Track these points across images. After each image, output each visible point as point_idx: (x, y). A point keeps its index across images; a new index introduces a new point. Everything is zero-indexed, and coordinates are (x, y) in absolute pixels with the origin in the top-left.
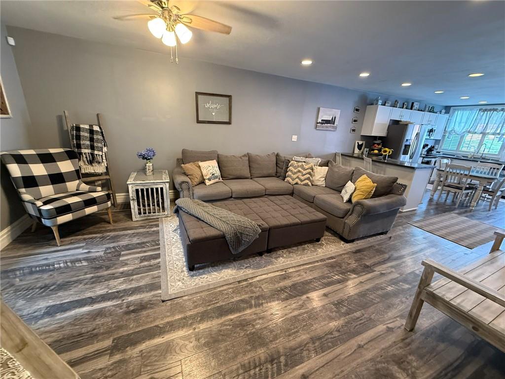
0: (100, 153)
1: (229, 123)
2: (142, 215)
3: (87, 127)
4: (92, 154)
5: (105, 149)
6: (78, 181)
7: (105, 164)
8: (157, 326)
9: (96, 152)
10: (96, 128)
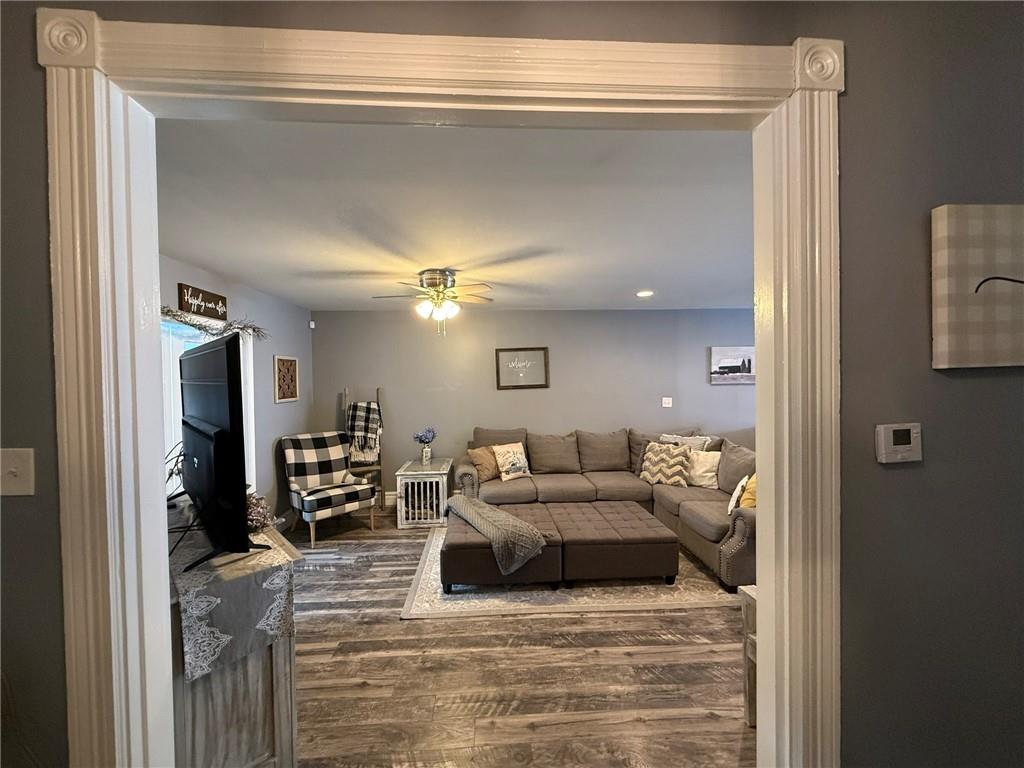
0: (374, 436)
1: (546, 386)
2: (410, 521)
3: (364, 405)
4: (365, 438)
5: (380, 431)
6: (345, 471)
7: (377, 450)
8: (386, 641)
9: (369, 435)
10: (374, 406)
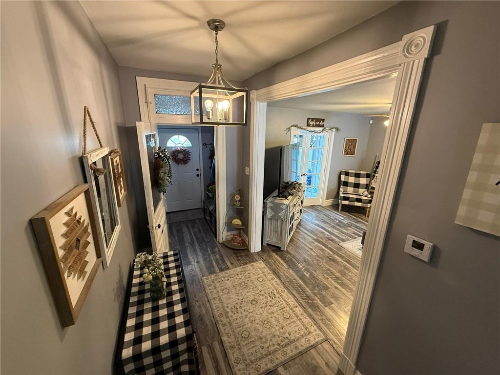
8: (328, 246)
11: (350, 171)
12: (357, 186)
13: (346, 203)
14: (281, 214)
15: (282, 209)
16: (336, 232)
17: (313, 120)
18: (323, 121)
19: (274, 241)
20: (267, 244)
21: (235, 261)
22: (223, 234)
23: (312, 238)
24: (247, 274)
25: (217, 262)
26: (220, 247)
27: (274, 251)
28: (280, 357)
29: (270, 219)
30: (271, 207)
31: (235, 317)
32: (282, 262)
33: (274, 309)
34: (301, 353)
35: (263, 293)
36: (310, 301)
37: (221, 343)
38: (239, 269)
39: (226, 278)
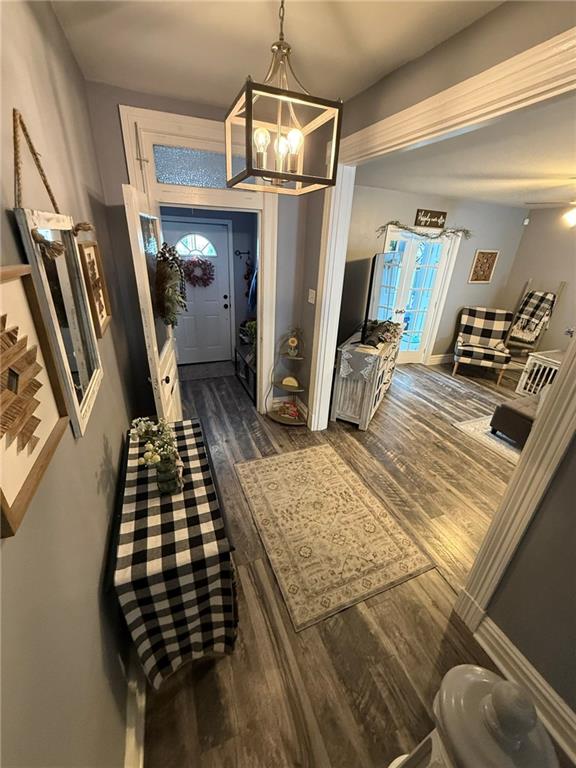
3: (541, 294)
4: (528, 321)
6: (499, 340)
7: (536, 333)
9: (533, 320)
10: (550, 297)
11: (478, 309)
12: (486, 333)
13: (466, 360)
14: (365, 372)
15: (367, 364)
16: (447, 406)
17: (426, 213)
18: (444, 218)
19: (348, 414)
20: (338, 420)
21: (286, 443)
22: (267, 400)
23: (409, 413)
24: (305, 462)
25: (257, 441)
26: (261, 420)
27: (348, 430)
28: (360, 589)
29: (345, 380)
30: (348, 360)
31: (288, 526)
32: (361, 447)
33: (350, 517)
34: (393, 585)
35: (331, 492)
36: (406, 509)
37: (268, 562)
38: (292, 455)
39: (273, 468)
